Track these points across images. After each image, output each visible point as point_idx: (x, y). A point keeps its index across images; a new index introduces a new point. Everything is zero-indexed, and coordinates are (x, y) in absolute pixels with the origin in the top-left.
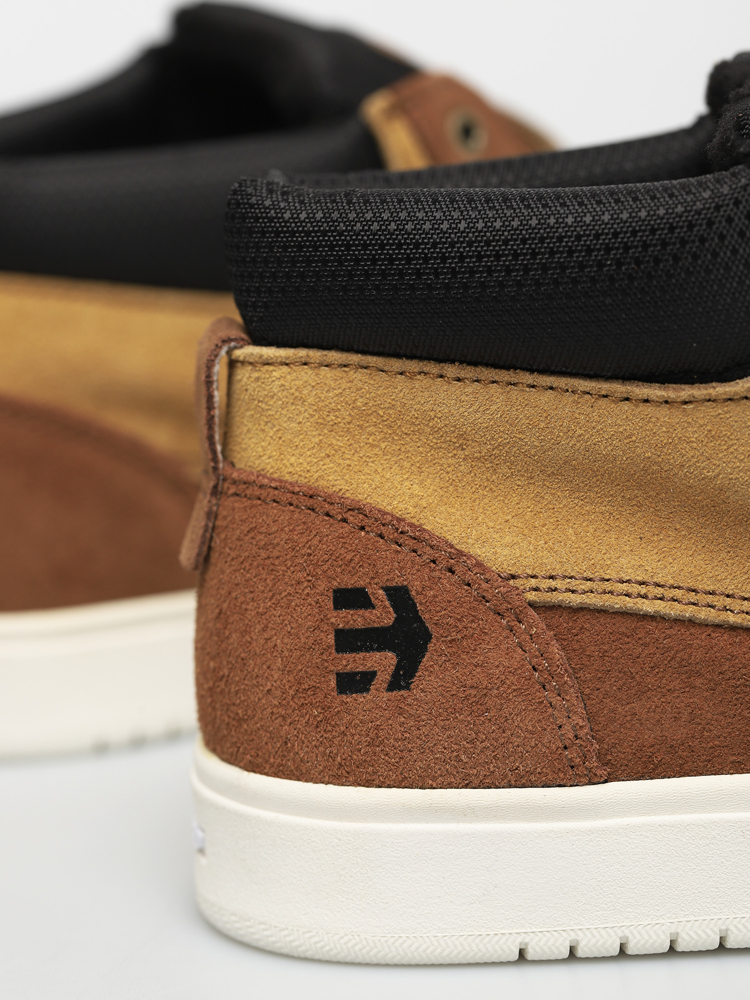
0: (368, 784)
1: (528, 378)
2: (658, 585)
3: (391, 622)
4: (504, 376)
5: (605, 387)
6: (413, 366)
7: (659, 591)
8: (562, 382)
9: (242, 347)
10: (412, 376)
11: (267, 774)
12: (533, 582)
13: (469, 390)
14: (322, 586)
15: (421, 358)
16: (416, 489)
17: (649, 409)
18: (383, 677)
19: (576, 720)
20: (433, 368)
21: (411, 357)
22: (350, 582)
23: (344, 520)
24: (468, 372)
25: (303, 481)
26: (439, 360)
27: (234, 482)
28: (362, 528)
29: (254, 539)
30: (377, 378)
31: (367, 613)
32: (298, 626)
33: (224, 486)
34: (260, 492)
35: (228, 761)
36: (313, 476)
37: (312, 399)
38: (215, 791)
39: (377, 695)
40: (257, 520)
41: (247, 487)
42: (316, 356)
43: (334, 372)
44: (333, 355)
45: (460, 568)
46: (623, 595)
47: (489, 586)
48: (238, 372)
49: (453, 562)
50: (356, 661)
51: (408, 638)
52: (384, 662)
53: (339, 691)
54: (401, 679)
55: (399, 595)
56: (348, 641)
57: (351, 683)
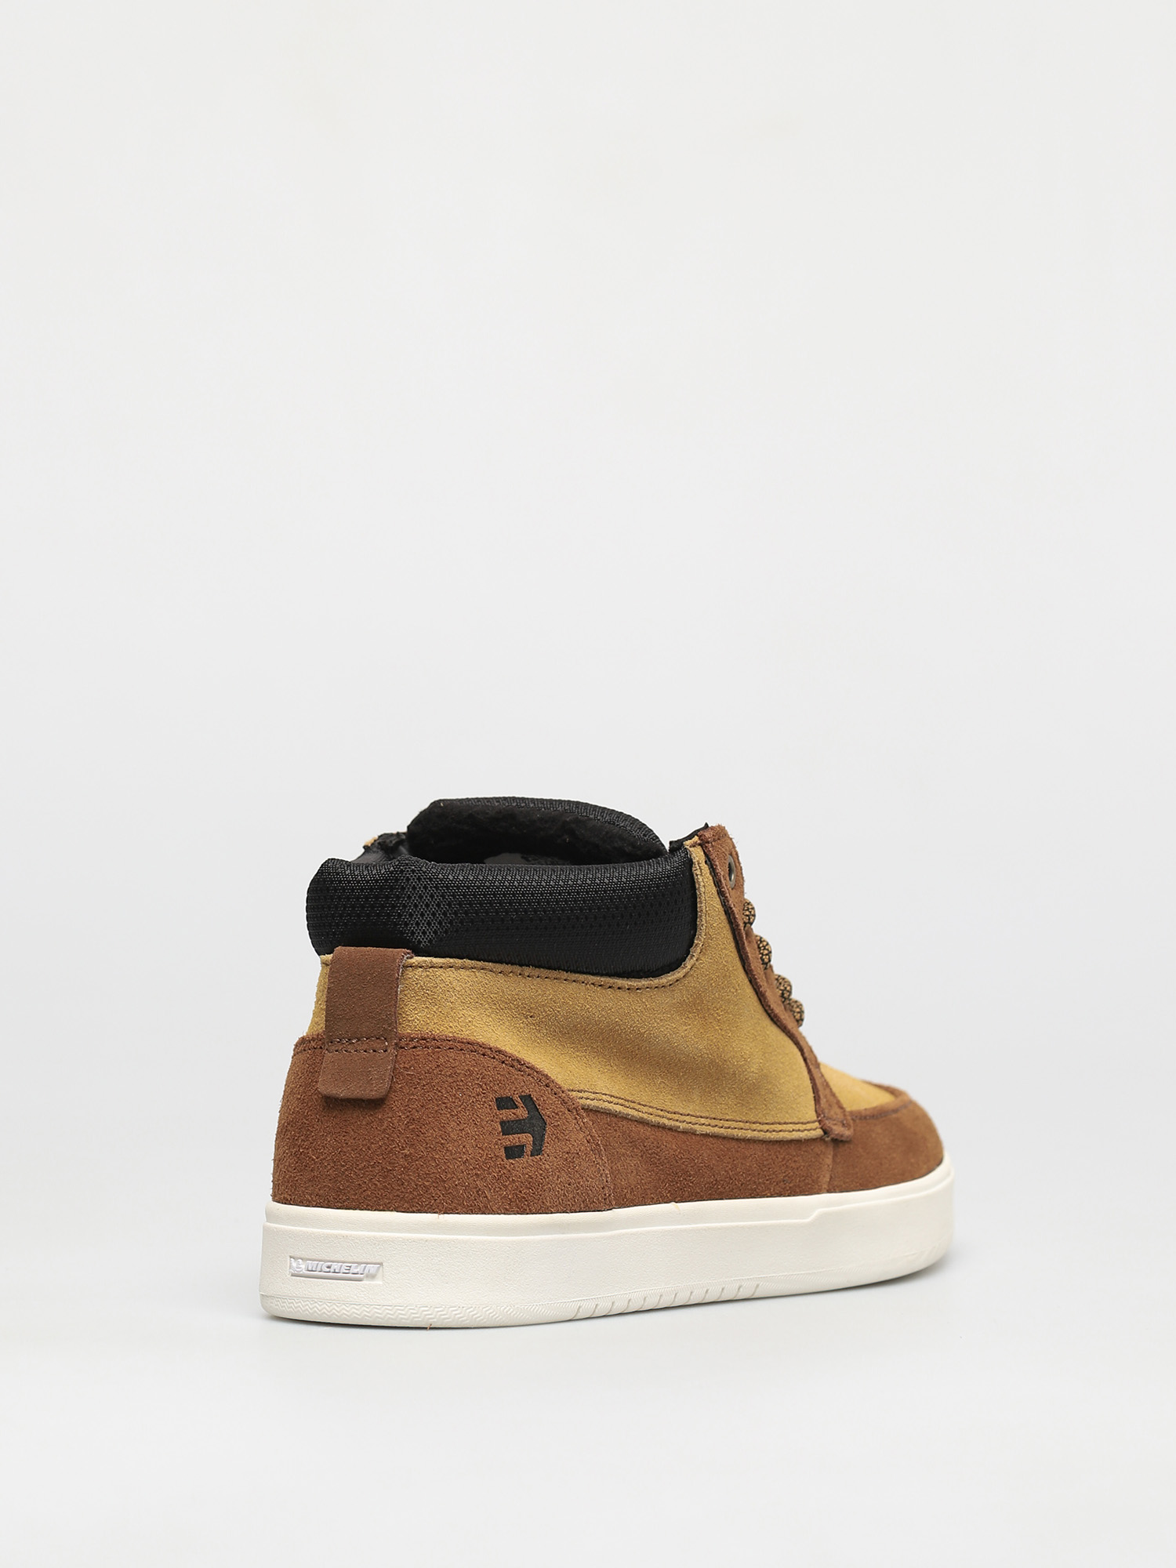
1: (565, 975)
2: (614, 1097)
3: (526, 1115)
4: (555, 974)
7: (616, 1100)
8: (582, 977)
9: (411, 958)
11: (459, 1213)
12: (577, 1094)
14: (491, 1096)
17: (620, 993)
18: (529, 1149)
20: (517, 969)
22: (503, 1093)
23: (494, 1058)
24: (537, 972)
27: (412, 1039)
28: (503, 1062)
29: (441, 1071)
30: (490, 975)
31: (514, 1111)
32: (482, 1120)
33: (403, 1043)
34: (438, 1044)
35: (419, 1211)
36: (465, 1034)
37: (458, 988)
38: (409, 1232)
39: (526, 1159)
40: (442, 1060)
41: (426, 1041)
42: (459, 962)
43: (468, 973)
44: (467, 962)
45: (551, 1085)
46: (604, 1101)
47: (564, 1095)
48: (410, 973)
49: (546, 1081)
50: (514, 1139)
51: (536, 1124)
52: (526, 1139)
53: (508, 1157)
54: (537, 1151)
55: (527, 1100)
56: (508, 1128)
57: (513, 1152)
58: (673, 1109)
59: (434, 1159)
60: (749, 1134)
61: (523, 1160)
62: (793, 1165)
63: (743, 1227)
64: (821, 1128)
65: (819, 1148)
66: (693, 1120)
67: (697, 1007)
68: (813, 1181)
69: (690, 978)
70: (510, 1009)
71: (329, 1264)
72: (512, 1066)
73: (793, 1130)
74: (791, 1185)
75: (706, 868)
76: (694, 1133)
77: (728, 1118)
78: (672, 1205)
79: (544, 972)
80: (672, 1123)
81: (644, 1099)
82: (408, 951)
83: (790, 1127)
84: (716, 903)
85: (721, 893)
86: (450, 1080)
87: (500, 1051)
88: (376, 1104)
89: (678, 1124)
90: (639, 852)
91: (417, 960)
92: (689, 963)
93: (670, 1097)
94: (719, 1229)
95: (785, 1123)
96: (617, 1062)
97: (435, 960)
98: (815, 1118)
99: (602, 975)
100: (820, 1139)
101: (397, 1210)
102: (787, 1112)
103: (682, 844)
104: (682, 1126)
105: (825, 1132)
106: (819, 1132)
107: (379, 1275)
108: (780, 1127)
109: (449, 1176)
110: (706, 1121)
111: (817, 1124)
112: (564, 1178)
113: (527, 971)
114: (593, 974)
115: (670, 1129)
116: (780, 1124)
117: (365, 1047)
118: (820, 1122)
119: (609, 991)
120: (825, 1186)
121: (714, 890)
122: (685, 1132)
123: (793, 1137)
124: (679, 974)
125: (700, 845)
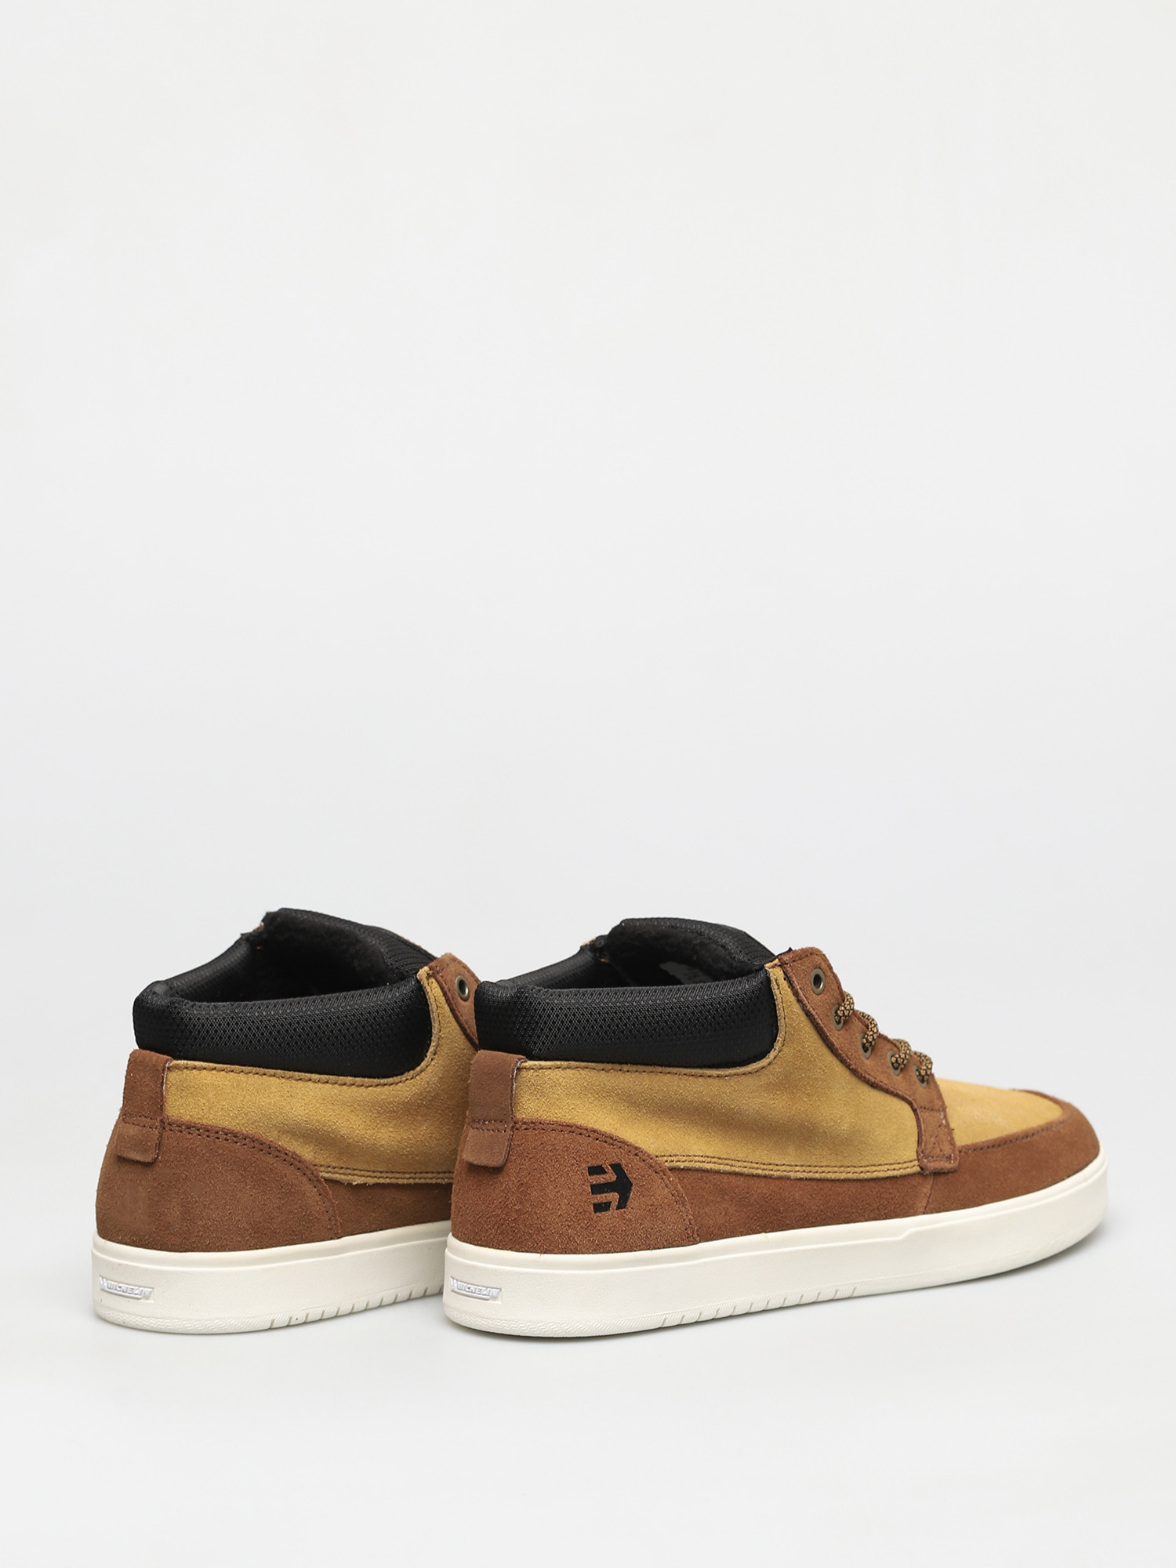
0: (609, 1252)
1: (660, 1069)
2: (708, 1157)
3: (615, 1179)
4: (651, 1068)
5: (694, 1071)
6: (609, 1066)
7: (709, 1159)
8: (675, 1070)
9: (526, 1062)
10: (608, 1071)
11: (555, 1253)
12: (665, 1158)
13: (633, 1076)
14: (584, 1165)
15: (613, 1063)
16: (611, 1121)
17: (710, 1080)
18: (615, 1204)
19: (690, 1217)
20: (618, 1067)
21: (608, 1063)
22: (595, 1163)
23: (589, 1136)
24: (634, 1068)
25: (563, 1120)
26: (620, 1063)
27: (525, 1123)
28: (597, 1139)
29: (544, 1147)
30: (593, 1073)
31: (604, 1176)
32: (574, 1184)
33: (518, 1126)
34: (543, 1127)
35: (527, 1251)
36: (568, 1118)
37: (563, 1084)
38: (519, 1266)
39: (613, 1212)
40: (545, 1139)
41: (535, 1125)
42: (565, 1064)
43: (573, 1071)
44: (573, 1063)
45: (640, 1154)
46: (696, 1162)
47: (651, 1161)
48: (524, 1073)
49: (637, 1151)
50: (601, 1198)
51: (623, 1185)
52: (614, 1197)
53: (595, 1212)
54: (622, 1204)
55: (617, 1168)
56: (597, 1189)
57: (601, 1207)
58: (768, 1161)
59: (536, 1213)
60: (843, 1176)
61: (607, 1214)
62: (888, 1196)
63: (834, 1248)
64: (919, 1166)
65: (918, 1180)
66: (788, 1168)
67: (786, 1084)
68: (909, 1207)
69: (775, 1066)
70: (612, 1096)
71: (469, 1286)
72: (606, 1142)
73: (888, 1170)
74: (886, 1211)
75: (784, 984)
76: (788, 1178)
77: (823, 1164)
78: (763, 1235)
79: (641, 1068)
80: (767, 1173)
81: (740, 1156)
82: (523, 1057)
83: (885, 1168)
84: (797, 1008)
85: (799, 1001)
86: (551, 1154)
87: (594, 1131)
88: (497, 1170)
89: (771, 1172)
90: (735, 972)
91: (530, 1063)
92: (772, 1054)
93: (766, 1152)
94: (810, 1250)
95: (880, 1165)
96: (715, 1130)
97: (543, 1063)
98: (915, 1157)
99: (693, 1067)
100: (919, 1173)
101: (511, 1249)
102: (883, 1157)
103: (763, 967)
104: (776, 1174)
105: (922, 1168)
106: (919, 1169)
107: (500, 1297)
108: (874, 1168)
109: (547, 1226)
110: (801, 1169)
111: (916, 1163)
112: (647, 1224)
113: (625, 1067)
114: (686, 1067)
115: (765, 1177)
116: (874, 1165)
117: (493, 1127)
118: (918, 1160)
119: (701, 1079)
120: (922, 1210)
121: (793, 999)
122: (780, 1178)
123: (887, 1175)
124: (764, 1062)
125: (779, 966)
